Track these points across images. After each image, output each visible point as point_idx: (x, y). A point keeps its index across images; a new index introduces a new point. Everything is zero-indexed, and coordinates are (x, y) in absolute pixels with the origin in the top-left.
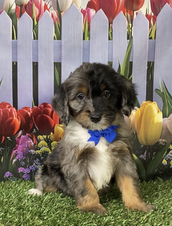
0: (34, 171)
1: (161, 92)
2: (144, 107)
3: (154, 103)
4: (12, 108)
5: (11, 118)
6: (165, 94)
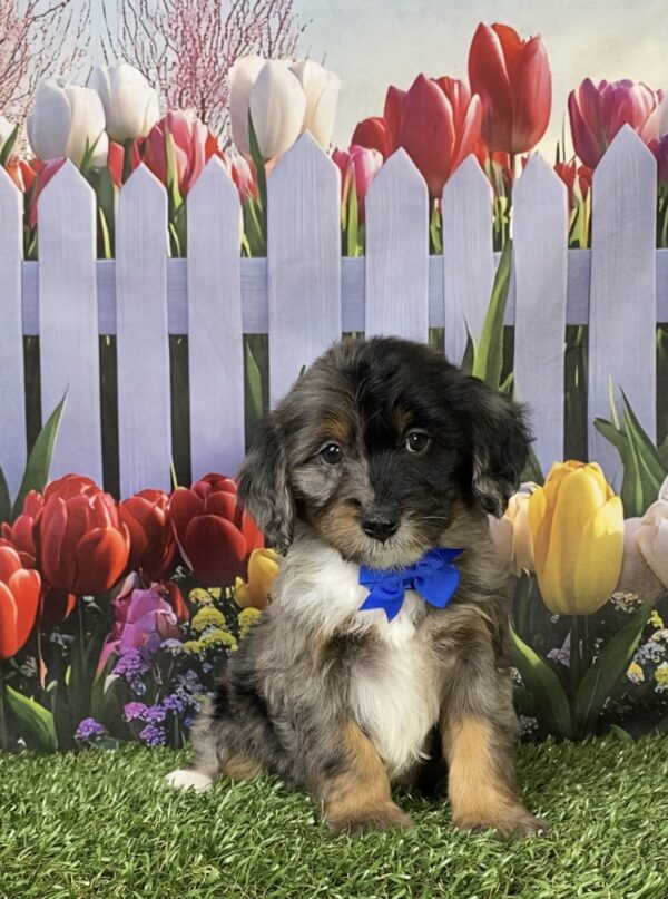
0: (178, 712)
1: (615, 429)
2: (560, 483)
3: (594, 468)
4: (102, 493)
5: (97, 530)
6: (629, 435)
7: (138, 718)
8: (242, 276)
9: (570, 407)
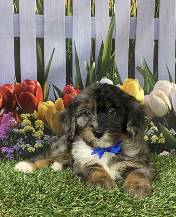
0: (17, 150)
1: (142, 69)
2: (127, 85)
3: (136, 81)
6: (146, 71)
7: (5, 152)
8: (36, 20)
9: (130, 63)
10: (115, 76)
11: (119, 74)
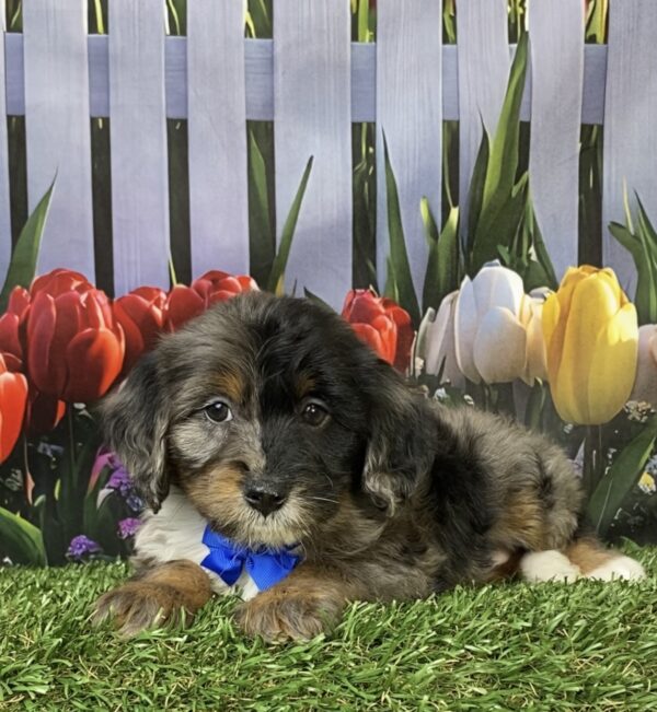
1: (630, 233)
2: (574, 288)
3: (608, 274)
4: (94, 290)
5: (89, 330)
6: (643, 240)
8: (246, 58)
9: (584, 210)
10: (529, 256)
11: (544, 251)
